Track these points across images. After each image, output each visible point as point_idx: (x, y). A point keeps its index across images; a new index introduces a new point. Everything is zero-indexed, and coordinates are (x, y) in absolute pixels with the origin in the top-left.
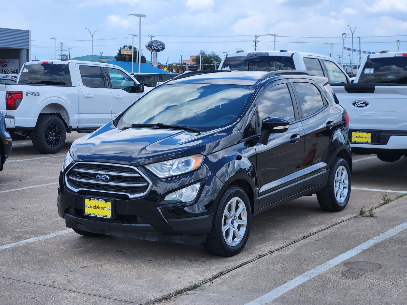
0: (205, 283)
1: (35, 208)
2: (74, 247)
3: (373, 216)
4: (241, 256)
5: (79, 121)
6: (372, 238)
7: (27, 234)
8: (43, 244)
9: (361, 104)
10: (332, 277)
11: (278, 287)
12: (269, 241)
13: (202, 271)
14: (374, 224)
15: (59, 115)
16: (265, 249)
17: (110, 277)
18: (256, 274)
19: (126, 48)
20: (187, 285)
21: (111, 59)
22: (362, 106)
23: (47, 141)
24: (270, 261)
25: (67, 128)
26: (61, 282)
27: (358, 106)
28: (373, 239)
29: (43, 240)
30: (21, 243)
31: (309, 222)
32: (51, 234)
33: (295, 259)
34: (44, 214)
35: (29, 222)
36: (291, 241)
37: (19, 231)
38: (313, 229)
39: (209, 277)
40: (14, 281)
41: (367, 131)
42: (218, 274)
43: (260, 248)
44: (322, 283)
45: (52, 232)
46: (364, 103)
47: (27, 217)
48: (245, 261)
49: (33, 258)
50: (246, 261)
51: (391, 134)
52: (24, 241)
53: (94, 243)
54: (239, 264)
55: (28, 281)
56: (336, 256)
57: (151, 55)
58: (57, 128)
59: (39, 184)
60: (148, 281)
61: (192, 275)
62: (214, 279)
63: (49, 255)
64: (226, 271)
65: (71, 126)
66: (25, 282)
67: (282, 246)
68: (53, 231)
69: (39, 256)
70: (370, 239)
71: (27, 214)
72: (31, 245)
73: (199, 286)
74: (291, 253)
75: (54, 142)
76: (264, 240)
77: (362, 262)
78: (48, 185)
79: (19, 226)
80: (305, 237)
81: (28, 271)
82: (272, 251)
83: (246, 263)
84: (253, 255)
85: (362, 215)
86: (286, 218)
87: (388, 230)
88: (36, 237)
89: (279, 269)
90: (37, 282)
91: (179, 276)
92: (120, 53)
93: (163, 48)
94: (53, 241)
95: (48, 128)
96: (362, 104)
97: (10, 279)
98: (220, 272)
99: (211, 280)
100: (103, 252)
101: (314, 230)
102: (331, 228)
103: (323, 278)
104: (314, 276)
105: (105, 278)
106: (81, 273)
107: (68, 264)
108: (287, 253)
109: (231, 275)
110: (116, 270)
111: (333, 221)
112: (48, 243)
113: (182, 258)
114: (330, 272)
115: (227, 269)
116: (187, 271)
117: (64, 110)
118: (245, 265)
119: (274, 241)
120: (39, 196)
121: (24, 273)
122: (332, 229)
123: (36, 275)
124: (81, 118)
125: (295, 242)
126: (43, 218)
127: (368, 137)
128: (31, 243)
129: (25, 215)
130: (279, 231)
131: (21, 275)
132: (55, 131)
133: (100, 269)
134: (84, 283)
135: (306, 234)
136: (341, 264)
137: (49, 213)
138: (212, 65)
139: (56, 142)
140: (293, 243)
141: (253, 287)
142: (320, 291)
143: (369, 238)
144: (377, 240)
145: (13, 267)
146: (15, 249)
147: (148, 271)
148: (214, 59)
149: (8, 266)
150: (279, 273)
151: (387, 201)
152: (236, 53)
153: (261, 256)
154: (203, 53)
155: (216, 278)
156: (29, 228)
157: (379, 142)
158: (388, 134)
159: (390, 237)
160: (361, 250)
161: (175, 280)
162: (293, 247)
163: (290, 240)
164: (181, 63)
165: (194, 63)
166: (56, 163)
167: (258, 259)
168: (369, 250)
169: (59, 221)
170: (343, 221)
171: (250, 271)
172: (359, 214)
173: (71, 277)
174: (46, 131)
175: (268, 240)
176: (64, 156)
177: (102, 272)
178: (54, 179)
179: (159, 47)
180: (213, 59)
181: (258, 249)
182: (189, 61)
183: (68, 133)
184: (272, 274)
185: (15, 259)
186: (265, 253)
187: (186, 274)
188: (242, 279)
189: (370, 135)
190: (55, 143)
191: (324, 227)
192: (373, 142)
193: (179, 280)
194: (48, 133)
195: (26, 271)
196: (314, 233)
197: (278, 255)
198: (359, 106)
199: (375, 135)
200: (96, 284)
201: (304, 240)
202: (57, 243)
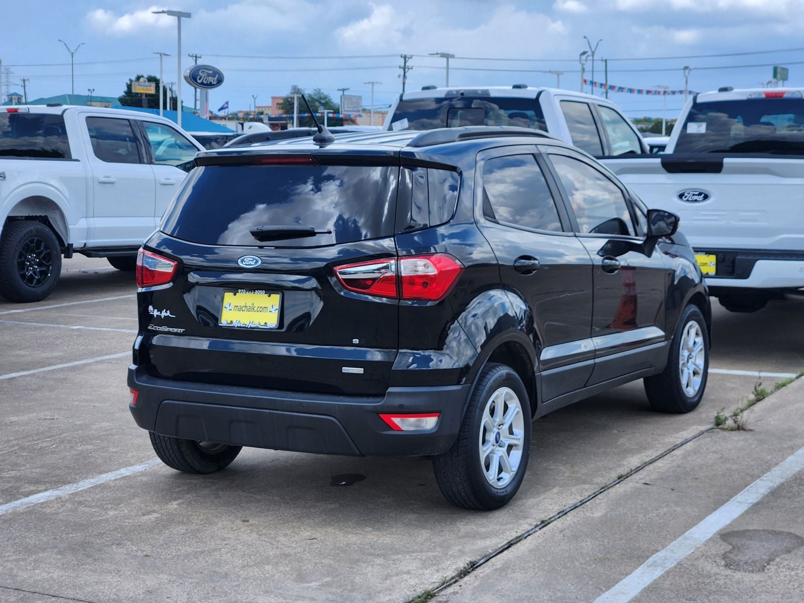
0: (445, 588)
1: (30, 423)
2: (140, 512)
3: (744, 429)
4: (504, 524)
5: (89, 232)
6: (759, 477)
7: (28, 483)
8: (69, 506)
9: (694, 195)
10: (709, 567)
11: (604, 592)
12: (551, 489)
13: (432, 561)
14: (753, 446)
15: (45, 220)
16: (549, 506)
17: (236, 579)
18: (547, 563)
19: (141, 80)
20: (408, 593)
21: (110, 102)
22: (696, 200)
23: (23, 276)
24: (568, 533)
25: (63, 248)
26: (131, 595)
27: (688, 200)
28: (761, 478)
29: (67, 497)
30: (20, 504)
31: (618, 443)
32: (81, 484)
33: (619, 527)
34: (53, 436)
35: (25, 456)
36: (595, 488)
37: (9, 477)
38: (631, 459)
39: (450, 573)
40: (28, 594)
41: (708, 251)
42: (466, 566)
43: (537, 504)
44: (692, 582)
45: (81, 477)
46: (700, 194)
47: (18, 444)
48: (514, 535)
49: (56, 539)
50: (519, 534)
51: (757, 258)
52: (26, 500)
53: (181, 501)
54: (506, 542)
55: (59, 594)
56: (700, 518)
57: (195, 95)
58: (42, 249)
59: (23, 370)
60: (321, 585)
61: (413, 570)
62: (461, 578)
63: (90, 531)
64: (483, 558)
65: (72, 244)
66: (53, 596)
67: (580, 499)
68: (83, 476)
69: (68, 534)
70: (757, 478)
71: (16, 437)
72: (44, 510)
73: (435, 596)
74: (606, 514)
75: (36, 277)
76: (539, 486)
77: (759, 530)
78: (44, 372)
79: (5, 465)
80: (621, 478)
81: (53, 571)
82: (563, 511)
83: (518, 540)
84: (529, 521)
85: (721, 426)
86: (569, 437)
87: (784, 458)
88: (50, 489)
89: (593, 553)
90: (80, 596)
91: (385, 573)
92: (129, 92)
93: (220, 81)
94: (89, 499)
95: (23, 249)
96: (696, 195)
97: (16, 591)
98: (471, 562)
99: (456, 581)
100: (205, 523)
101: (634, 461)
102: (668, 456)
103: (691, 571)
104: (670, 567)
105: (226, 583)
106: (172, 572)
107: (137, 552)
108: (598, 514)
109: (495, 567)
110: (245, 563)
111: (667, 440)
112: (80, 503)
113: (379, 531)
114: (703, 556)
115: (483, 555)
116: (401, 562)
117: (56, 211)
118: (519, 544)
119: (561, 489)
120: (32, 397)
121: (45, 575)
122: (672, 459)
123: (72, 579)
124: (93, 226)
125: (604, 489)
126: (54, 446)
127: (708, 264)
128: (42, 504)
129: (12, 440)
130: (565, 465)
131: (40, 581)
132: (38, 255)
133: (210, 561)
134: (185, 596)
135: (623, 471)
136: (717, 538)
137: (64, 435)
138: (318, 114)
139: (41, 277)
140: (601, 493)
141: (551, 593)
142: (695, 600)
143: (754, 477)
144: (772, 482)
145: (17, 560)
146: (11, 519)
147: (316, 563)
148: (320, 103)
149: (5, 559)
150: (596, 559)
151: (760, 396)
152: (420, 90)
153: (544, 524)
154: (296, 90)
155: (465, 575)
156: (30, 470)
157: (732, 274)
158: (750, 258)
159: (794, 475)
160: (746, 505)
161: (381, 583)
162: (605, 500)
163: (594, 486)
164: (255, 112)
165: (281, 111)
166: (48, 323)
167: (540, 529)
168: (763, 503)
169: (91, 453)
170: (687, 441)
171: (533, 556)
172: (714, 424)
173: (151, 581)
174: (21, 255)
175: (547, 487)
176: (58, 306)
177: (217, 569)
178: (53, 358)
179: (211, 79)
180: (317, 104)
181: (533, 506)
182: (270, 107)
183: (65, 257)
184: (582, 564)
185: (16, 543)
186: (552, 515)
187: (400, 569)
188: (521, 575)
189: (713, 258)
190: (39, 279)
191: (651, 454)
192: (719, 274)
193: (388, 582)
194: (23, 259)
195: (47, 570)
196: (637, 468)
197: (578, 519)
198: (691, 200)
199: (724, 260)
200: (211, 596)
201: (622, 485)
202: (99, 504)
